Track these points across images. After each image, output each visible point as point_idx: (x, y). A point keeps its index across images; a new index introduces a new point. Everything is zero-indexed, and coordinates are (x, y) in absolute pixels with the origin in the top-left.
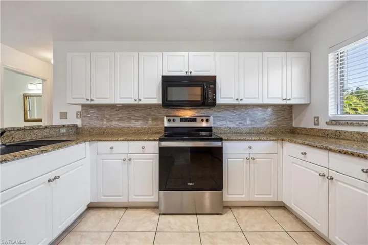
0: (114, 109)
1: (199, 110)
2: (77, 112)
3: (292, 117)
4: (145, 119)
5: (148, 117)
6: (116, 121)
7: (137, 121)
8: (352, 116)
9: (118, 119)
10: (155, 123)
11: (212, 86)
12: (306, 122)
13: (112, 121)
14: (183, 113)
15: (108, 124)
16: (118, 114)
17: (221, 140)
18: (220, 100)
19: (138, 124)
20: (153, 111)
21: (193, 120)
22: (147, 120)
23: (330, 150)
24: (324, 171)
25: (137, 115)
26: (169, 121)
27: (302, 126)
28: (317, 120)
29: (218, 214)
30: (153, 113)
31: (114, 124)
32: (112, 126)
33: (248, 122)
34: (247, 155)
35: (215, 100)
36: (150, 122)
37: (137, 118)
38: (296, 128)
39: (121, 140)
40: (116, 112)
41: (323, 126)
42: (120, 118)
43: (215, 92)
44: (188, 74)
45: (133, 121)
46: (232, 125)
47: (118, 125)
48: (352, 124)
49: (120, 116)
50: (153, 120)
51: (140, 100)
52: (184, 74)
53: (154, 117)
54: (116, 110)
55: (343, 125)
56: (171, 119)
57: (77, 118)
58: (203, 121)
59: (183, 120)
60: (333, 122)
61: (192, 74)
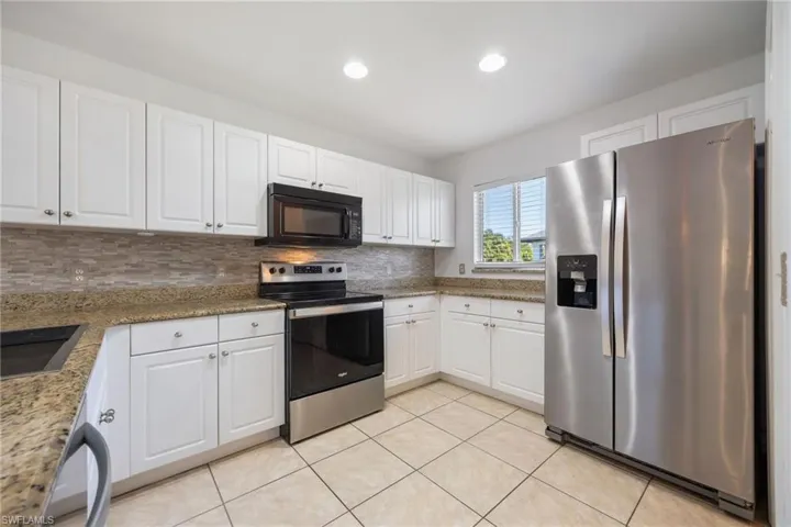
0: (112, 241)
1: (321, 252)
3: (434, 264)
4: (210, 268)
5: (215, 262)
6: (119, 273)
7: (185, 272)
8: (495, 263)
9: (129, 268)
10: (232, 277)
11: (356, 214)
12: (449, 271)
13: (104, 274)
14: (291, 255)
15: (93, 283)
16: (125, 257)
17: (379, 298)
18: (366, 239)
19: (191, 281)
20: (228, 251)
21: (316, 269)
22: (215, 272)
23: (493, 297)
24: (486, 320)
25: (186, 258)
26: (272, 271)
27: (446, 275)
28: (462, 268)
29: (377, 412)
30: (227, 256)
31: (114, 281)
32: (108, 288)
33: (389, 272)
34: (407, 318)
35: (360, 237)
36: (222, 275)
37: (187, 266)
38: (440, 278)
39: (202, 315)
40: (123, 251)
41: (469, 274)
42: (133, 266)
43: (360, 224)
44: (316, 188)
45: (176, 274)
46: (368, 277)
47: (127, 284)
48: (494, 272)
49: (135, 260)
50: (229, 270)
51: (219, 226)
52: (308, 186)
53: (231, 263)
54: (120, 246)
55: (488, 272)
56: (277, 267)
58: (331, 270)
59: (299, 269)
60: (479, 270)
61: (323, 189)
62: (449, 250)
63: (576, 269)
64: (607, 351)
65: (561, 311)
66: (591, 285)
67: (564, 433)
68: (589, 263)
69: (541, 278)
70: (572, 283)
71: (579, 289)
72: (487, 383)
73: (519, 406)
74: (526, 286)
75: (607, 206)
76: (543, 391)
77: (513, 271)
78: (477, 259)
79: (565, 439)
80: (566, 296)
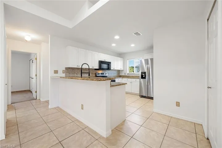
2: (63, 71)
3: (120, 73)
8: (130, 73)
11: (110, 65)
12: (123, 74)
18: (111, 69)
21: (103, 74)
23: (132, 78)
24: (130, 82)
26: (98, 74)
38: (121, 75)
41: (126, 75)
57: (63, 73)
58: (105, 74)
59: (101, 74)
60: (128, 74)
61: (106, 61)
62: (123, 70)
63: (144, 74)
64: (147, 84)
65: (142, 79)
66: (145, 76)
67: (142, 96)
68: (145, 73)
69: (139, 75)
70: (143, 75)
71: (144, 76)
72: (131, 92)
73: (136, 94)
74: (136, 76)
75: (147, 65)
76: (139, 91)
77: (134, 74)
78: (128, 72)
79: (142, 97)
80: (142, 77)
